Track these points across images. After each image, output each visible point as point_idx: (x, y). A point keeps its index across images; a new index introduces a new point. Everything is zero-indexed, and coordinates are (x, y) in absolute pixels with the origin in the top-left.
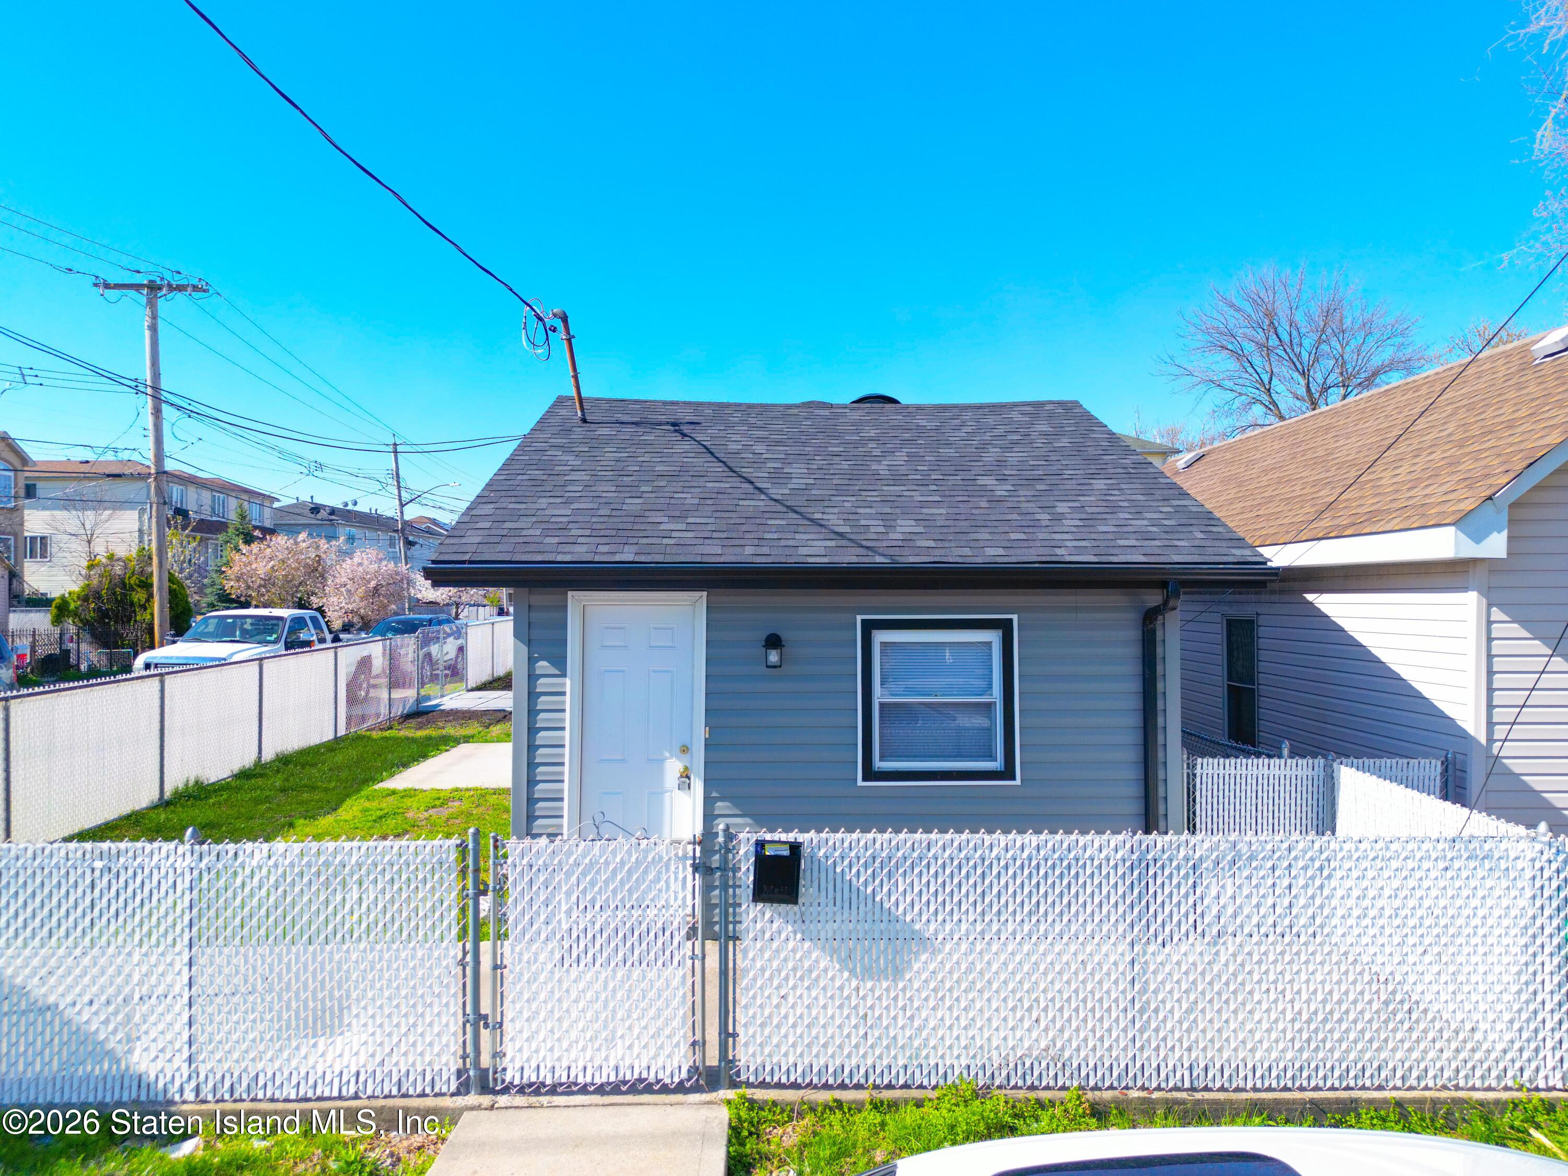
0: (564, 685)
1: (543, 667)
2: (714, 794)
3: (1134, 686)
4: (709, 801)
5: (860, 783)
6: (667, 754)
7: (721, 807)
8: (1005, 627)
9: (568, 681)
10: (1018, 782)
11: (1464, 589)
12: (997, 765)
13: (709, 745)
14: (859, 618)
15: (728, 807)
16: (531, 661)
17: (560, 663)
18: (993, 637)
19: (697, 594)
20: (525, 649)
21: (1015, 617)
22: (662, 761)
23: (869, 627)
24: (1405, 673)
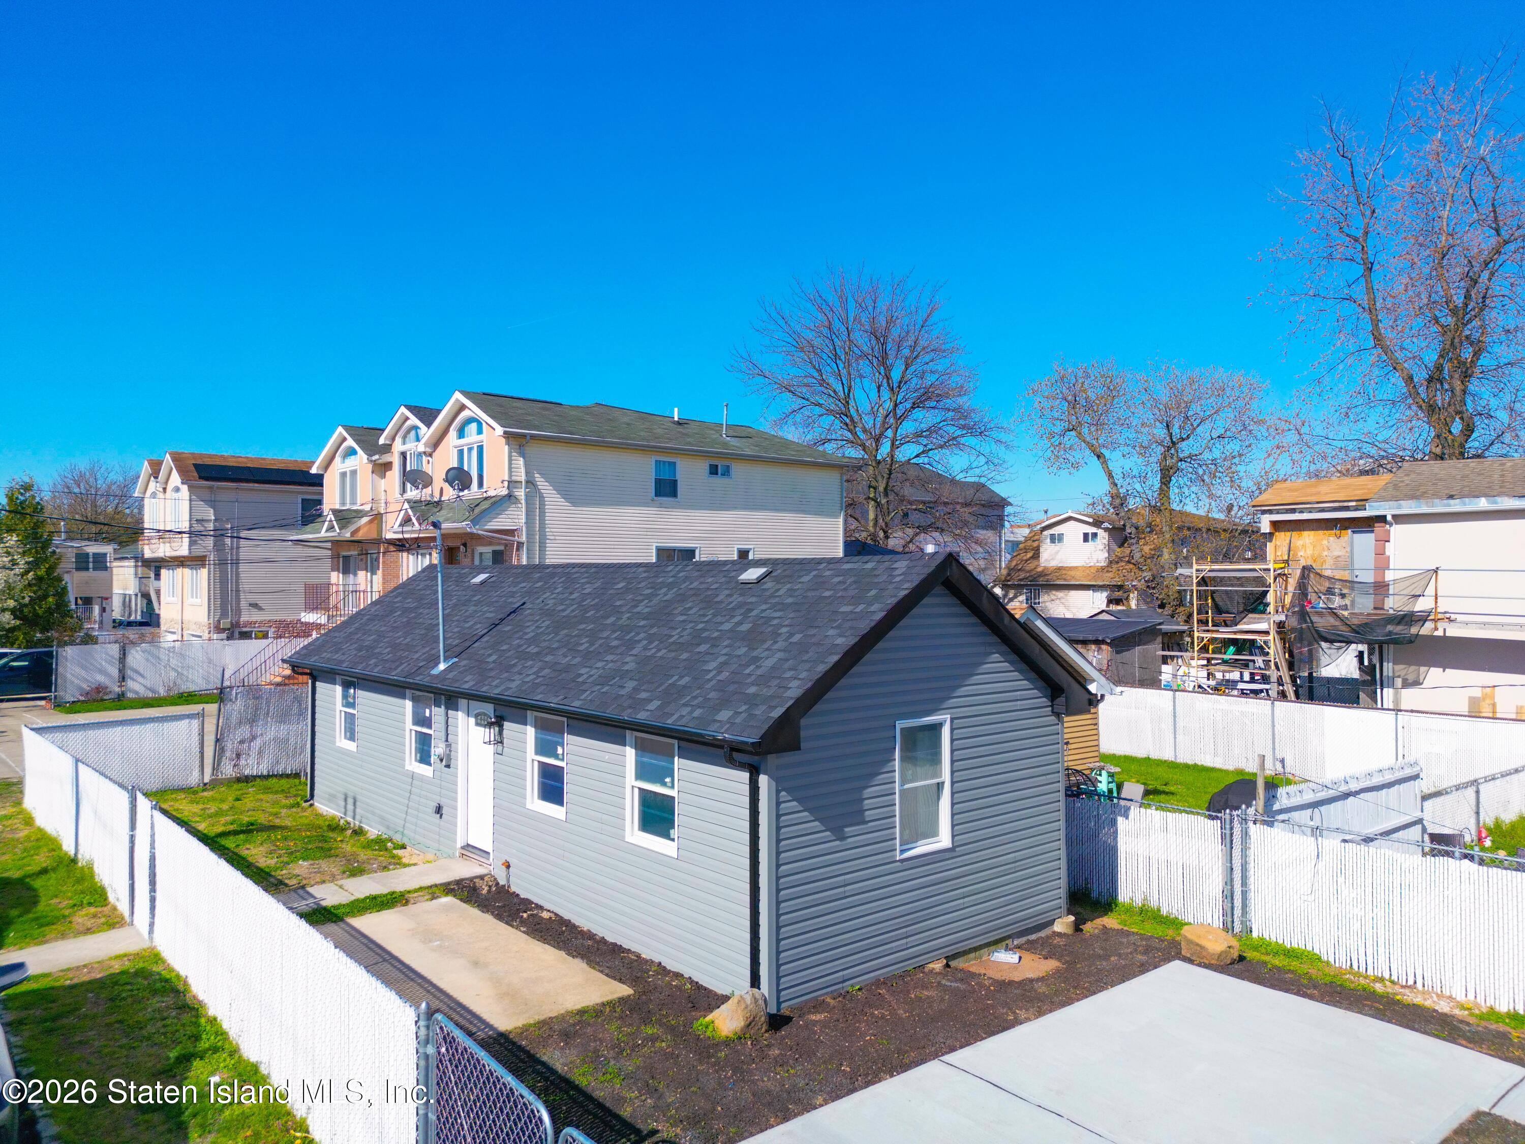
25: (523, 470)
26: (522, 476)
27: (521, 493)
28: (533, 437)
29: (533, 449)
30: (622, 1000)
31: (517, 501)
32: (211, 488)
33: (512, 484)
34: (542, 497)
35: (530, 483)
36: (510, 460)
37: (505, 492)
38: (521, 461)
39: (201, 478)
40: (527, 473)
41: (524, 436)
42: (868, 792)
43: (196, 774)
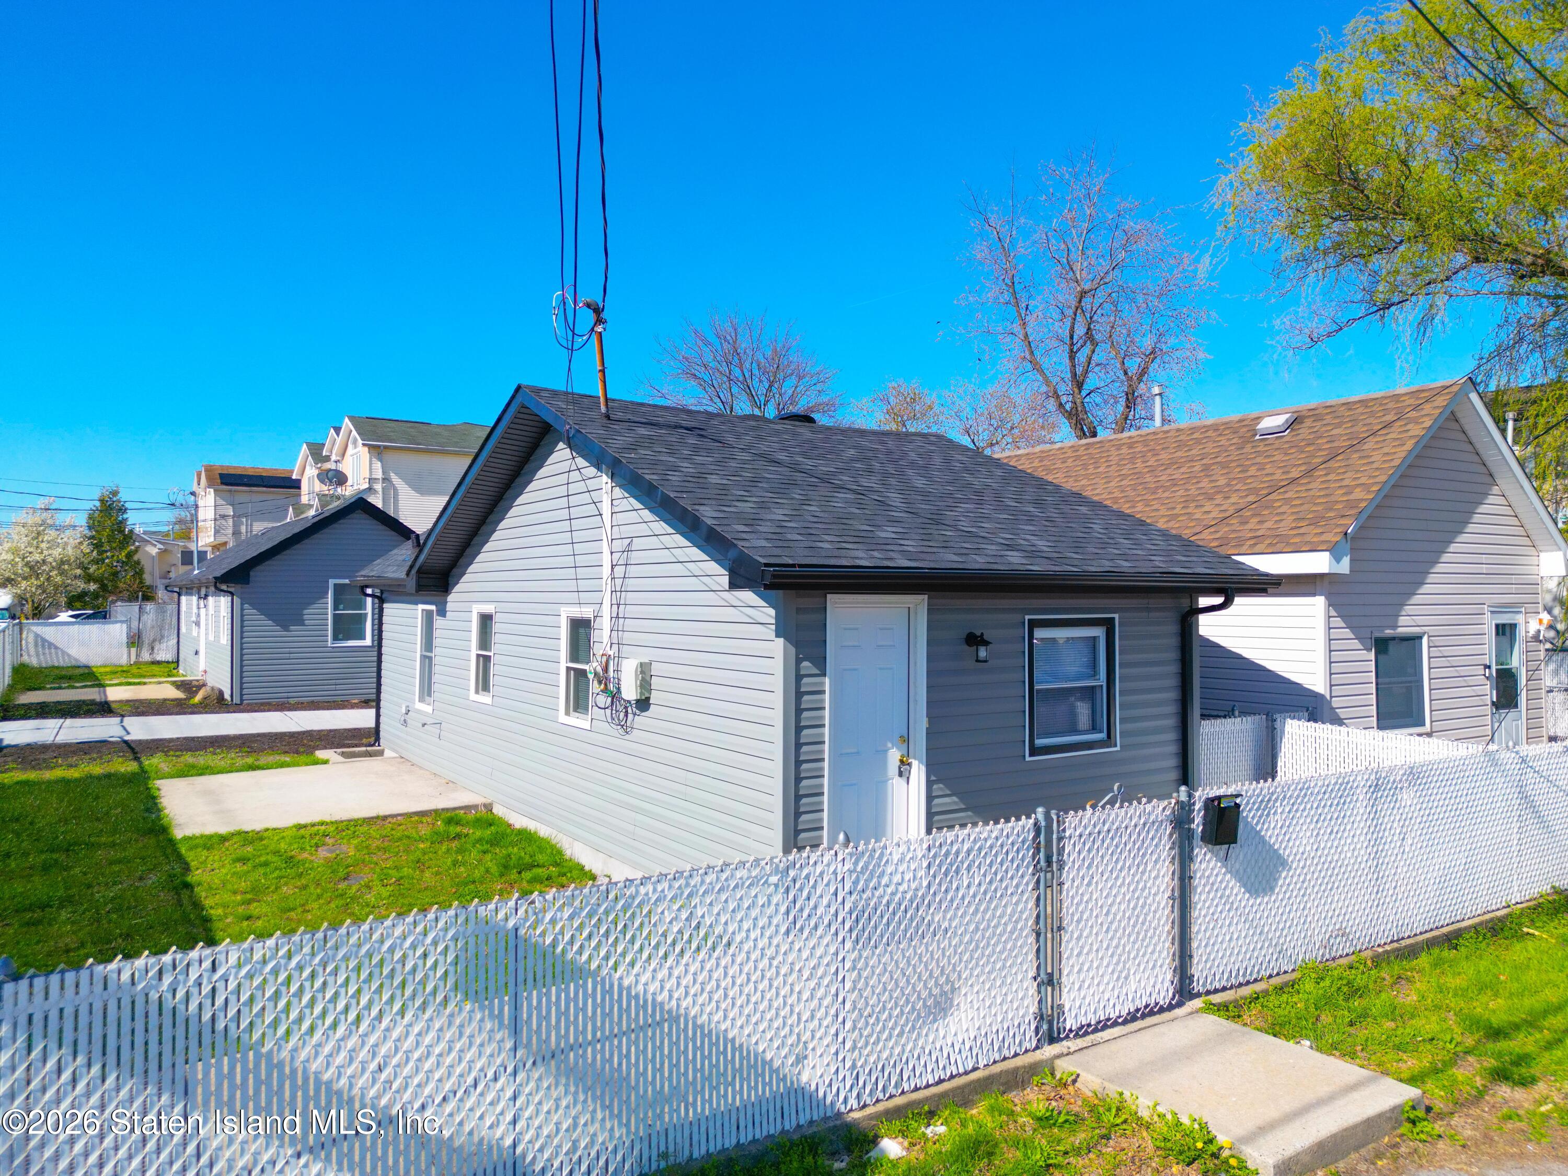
0: (823, 684)
1: (807, 667)
2: (933, 778)
3: (1174, 668)
4: (929, 784)
5: (1028, 759)
6: (890, 745)
7: (938, 788)
8: (1108, 624)
9: (827, 680)
10: (1118, 748)
11: (1314, 595)
12: (1103, 736)
13: (930, 734)
14: (1027, 617)
15: (941, 789)
16: (798, 661)
17: (821, 663)
18: (1098, 632)
19: (920, 597)
20: (792, 650)
21: (1116, 616)
22: (886, 751)
23: (1033, 624)
24: (1246, 654)
25: (380, 471)
26: (379, 474)
27: (378, 487)
28: (386, 447)
29: (389, 456)
30: (180, 700)
31: (376, 492)
32: (230, 491)
33: (371, 480)
34: (395, 490)
35: (386, 479)
36: (371, 464)
37: (367, 486)
38: (379, 464)
39: (222, 483)
40: (384, 473)
41: (379, 447)
42: (306, 612)
43: (125, 657)
